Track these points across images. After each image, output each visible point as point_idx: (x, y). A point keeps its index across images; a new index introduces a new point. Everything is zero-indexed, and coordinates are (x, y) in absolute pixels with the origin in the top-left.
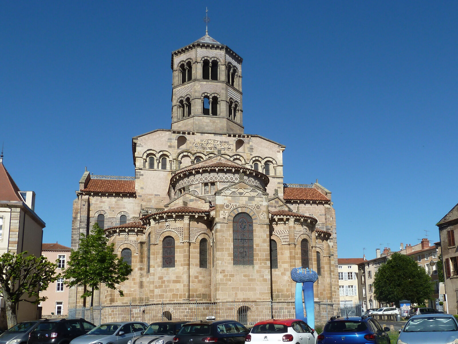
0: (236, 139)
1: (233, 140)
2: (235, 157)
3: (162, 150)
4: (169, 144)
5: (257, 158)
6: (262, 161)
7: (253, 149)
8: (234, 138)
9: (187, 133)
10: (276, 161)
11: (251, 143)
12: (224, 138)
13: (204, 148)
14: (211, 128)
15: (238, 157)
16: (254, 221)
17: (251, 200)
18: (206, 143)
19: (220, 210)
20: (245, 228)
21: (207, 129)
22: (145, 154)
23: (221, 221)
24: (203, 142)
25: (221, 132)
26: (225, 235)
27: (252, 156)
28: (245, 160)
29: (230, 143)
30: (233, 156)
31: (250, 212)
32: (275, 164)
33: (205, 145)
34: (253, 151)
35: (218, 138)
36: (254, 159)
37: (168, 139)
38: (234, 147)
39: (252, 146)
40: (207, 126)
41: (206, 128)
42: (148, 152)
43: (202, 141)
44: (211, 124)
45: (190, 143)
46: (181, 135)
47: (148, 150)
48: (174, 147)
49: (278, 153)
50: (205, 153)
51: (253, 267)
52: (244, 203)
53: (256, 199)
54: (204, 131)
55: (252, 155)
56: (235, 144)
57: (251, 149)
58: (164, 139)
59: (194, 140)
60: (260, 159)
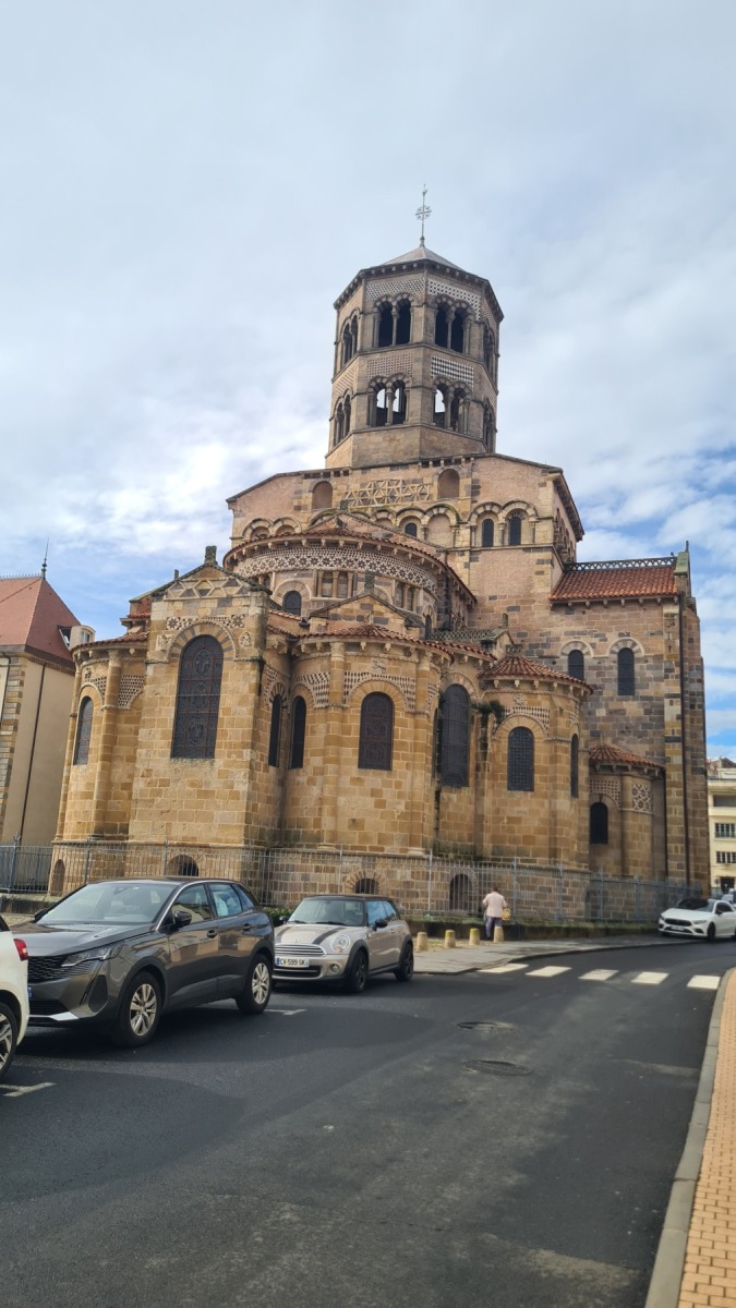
0: (438, 470)
1: (430, 476)
2: (435, 512)
3: (281, 517)
4: (296, 503)
5: (488, 508)
6: (499, 512)
7: (479, 487)
8: (435, 470)
9: (332, 473)
10: (535, 509)
11: (475, 475)
12: (412, 473)
13: (366, 502)
14: (387, 454)
15: (442, 511)
16: (226, 655)
17: (224, 606)
18: (372, 489)
19: (156, 634)
20: (205, 671)
21: (375, 458)
22: (250, 531)
23: (157, 659)
24: (366, 489)
25: (405, 459)
26: (160, 690)
27: (475, 505)
28: (457, 516)
29: (427, 480)
30: (431, 509)
31: (219, 634)
32: (532, 516)
33: (369, 496)
34: (478, 493)
35: (400, 475)
36: (480, 511)
37: (296, 493)
38: (434, 490)
39: (478, 480)
40: (377, 451)
41: (375, 456)
42: (254, 526)
43: (363, 485)
44: (385, 444)
45: (339, 495)
46: (322, 479)
47: (255, 521)
48: (306, 508)
49: (541, 489)
50: (369, 512)
51: (212, 764)
52: (209, 614)
53: (235, 603)
54: (369, 464)
55: (476, 502)
56: (436, 483)
57: (475, 489)
58: (287, 493)
59: (348, 488)
60: (495, 509)
